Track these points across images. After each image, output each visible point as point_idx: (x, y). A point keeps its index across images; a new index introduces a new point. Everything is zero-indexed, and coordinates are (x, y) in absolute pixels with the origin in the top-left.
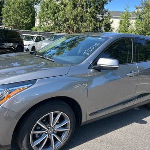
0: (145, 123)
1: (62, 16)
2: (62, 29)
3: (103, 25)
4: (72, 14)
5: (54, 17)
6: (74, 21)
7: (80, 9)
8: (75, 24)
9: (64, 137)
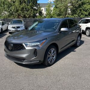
0: (75, 51)
1: (14, 9)
2: (15, 16)
3: (38, 12)
4: (20, 7)
5: (9, 9)
6: (21, 11)
7: (24, 4)
8: (23, 12)
9: (54, 57)
